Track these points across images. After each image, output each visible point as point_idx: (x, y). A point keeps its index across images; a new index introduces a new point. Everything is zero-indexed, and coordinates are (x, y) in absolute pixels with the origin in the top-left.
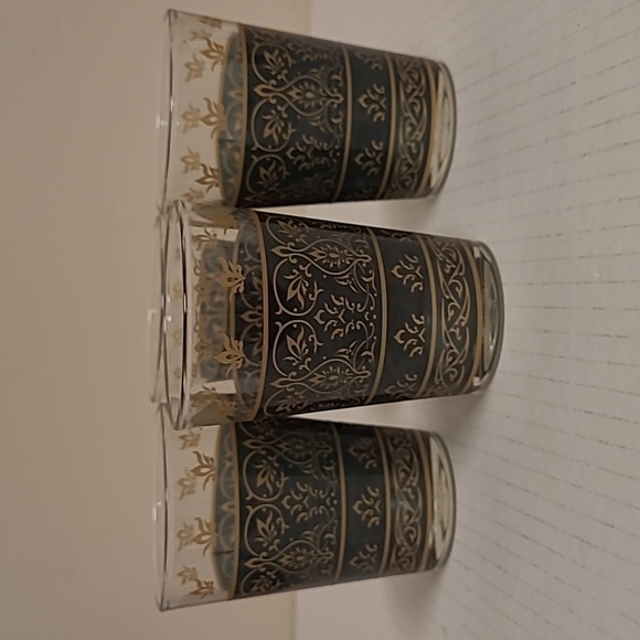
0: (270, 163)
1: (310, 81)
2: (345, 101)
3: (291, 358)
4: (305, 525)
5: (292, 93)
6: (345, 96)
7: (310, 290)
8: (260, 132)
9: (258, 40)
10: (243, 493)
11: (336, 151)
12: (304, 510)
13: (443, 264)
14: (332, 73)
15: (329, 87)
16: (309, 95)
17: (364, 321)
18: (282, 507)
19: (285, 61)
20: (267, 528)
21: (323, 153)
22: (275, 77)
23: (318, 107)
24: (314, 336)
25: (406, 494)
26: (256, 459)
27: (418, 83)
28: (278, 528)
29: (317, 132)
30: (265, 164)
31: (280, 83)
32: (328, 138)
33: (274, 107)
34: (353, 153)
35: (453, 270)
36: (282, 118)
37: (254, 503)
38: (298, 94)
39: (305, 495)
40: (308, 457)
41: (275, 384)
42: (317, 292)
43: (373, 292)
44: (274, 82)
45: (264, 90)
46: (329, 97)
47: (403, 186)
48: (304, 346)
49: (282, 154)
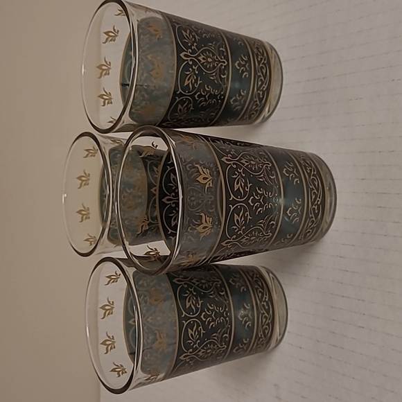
0: (185, 102)
1: (209, 51)
2: (228, 65)
3: (235, 227)
4: (214, 330)
5: (200, 58)
6: (228, 61)
8: (183, 82)
9: (178, 24)
10: (180, 313)
11: (222, 95)
12: (213, 320)
13: (305, 167)
14: (219, 48)
15: (219, 56)
16: (209, 60)
17: (272, 203)
18: (201, 320)
19: (194, 37)
20: (193, 333)
21: (215, 96)
22: (190, 48)
23: (214, 67)
24: (248, 213)
25: (263, 305)
26: (183, 291)
27: (263, 55)
28: (199, 333)
29: (212, 83)
30: (182, 102)
31: (194, 52)
32: (218, 87)
33: (191, 66)
34: (230, 98)
35: (311, 171)
36: (195, 73)
37: (186, 318)
38: (203, 59)
39: (212, 311)
40: (210, 287)
41: (223, 244)
42: (249, 186)
43: (276, 185)
44: (190, 50)
45: (185, 56)
46: (219, 61)
47: (250, 117)
48: (243, 219)
49: (192, 96)
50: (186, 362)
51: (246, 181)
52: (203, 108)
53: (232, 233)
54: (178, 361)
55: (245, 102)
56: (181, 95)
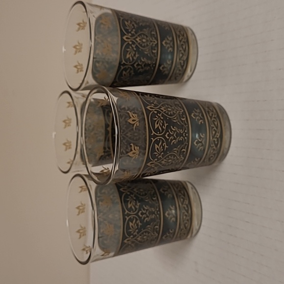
0: (128, 69)
1: (144, 34)
2: (158, 43)
3: (156, 153)
4: (148, 223)
5: (138, 40)
6: (157, 41)
7: (163, 124)
8: (125, 56)
9: (122, 16)
10: (124, 211)
11: (153, 64)
12: (147, 217)
13: (209, 112)
14: (151, 31)
15: (151, 37)
16: (144, 40)
17: (183, 136)
18: (139, 216)
19: (133, 25)
20: (133, 225)
21: (149, 65)
22: (130, 32)
23: (147, 45)
24: (165, 143)
25: (184, 207)
26: (127, 196)
27: (183, 35)
28: (137, 225)
29: (146, 56)
30: (125, 70)
31: (133, 35)
32: (151, 59)
33: (131, 45)
34: (160, 65)
35: (212, 114)
36: (134, 50)
37: (128, 215)
38: (140, 40)
39: (147, 210)
40: (146, 194)
41: (149, 164)
42: (166, 125)
43: (186, 124)
44: (130, 35)
45: (127, 38)
46: (151, 41)
47: (176, 79)
48: (161, 147)
49: (133, 65)
50: (129, 245)
51: (163, 122)
52: (141, 73)
53: (154, 157)
54: (123, 243)
55: (171, 68)
56: (124, 64)
